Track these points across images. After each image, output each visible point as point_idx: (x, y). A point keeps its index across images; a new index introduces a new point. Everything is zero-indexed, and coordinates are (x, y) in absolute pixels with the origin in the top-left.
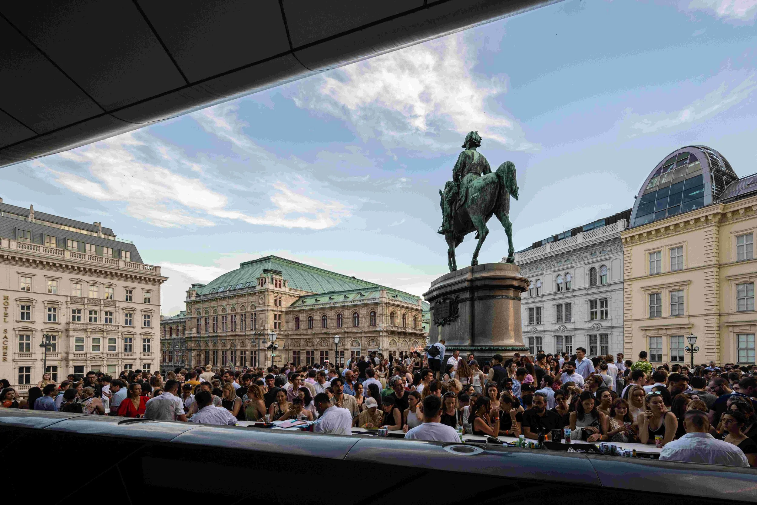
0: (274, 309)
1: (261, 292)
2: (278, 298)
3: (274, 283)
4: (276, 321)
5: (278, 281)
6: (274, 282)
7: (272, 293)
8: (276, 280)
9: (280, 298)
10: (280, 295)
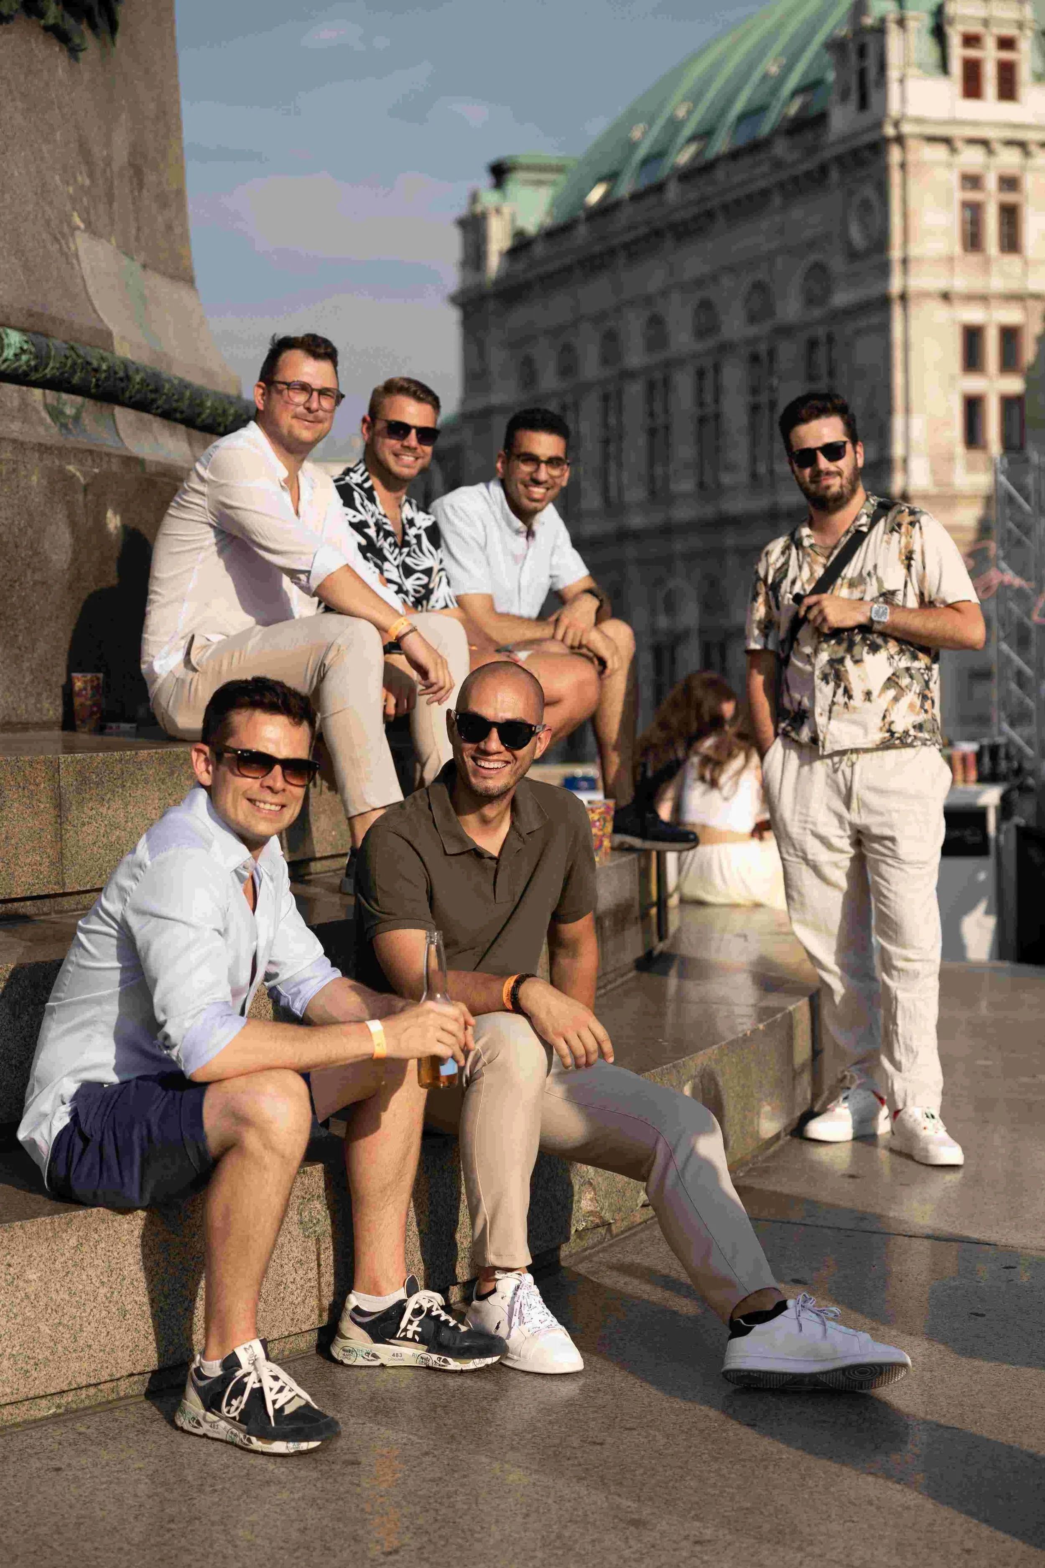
0: (960, 283)
1: (855, 153)
2: (991, 182)
3: (956, 67)
4: (974, 384)
5: (990, 43)
6: (957, 52)
7: (940, 152)
8: (971, 40)
9: (1010, 183)
10: (1009, 159)
